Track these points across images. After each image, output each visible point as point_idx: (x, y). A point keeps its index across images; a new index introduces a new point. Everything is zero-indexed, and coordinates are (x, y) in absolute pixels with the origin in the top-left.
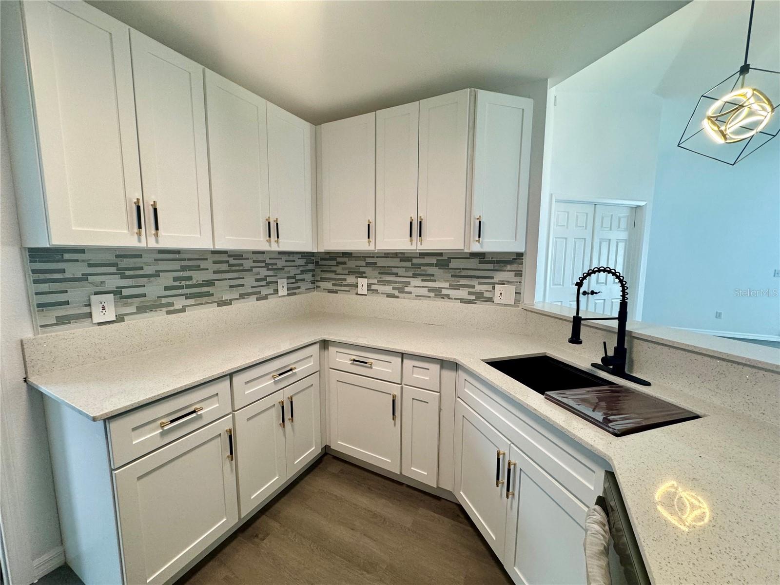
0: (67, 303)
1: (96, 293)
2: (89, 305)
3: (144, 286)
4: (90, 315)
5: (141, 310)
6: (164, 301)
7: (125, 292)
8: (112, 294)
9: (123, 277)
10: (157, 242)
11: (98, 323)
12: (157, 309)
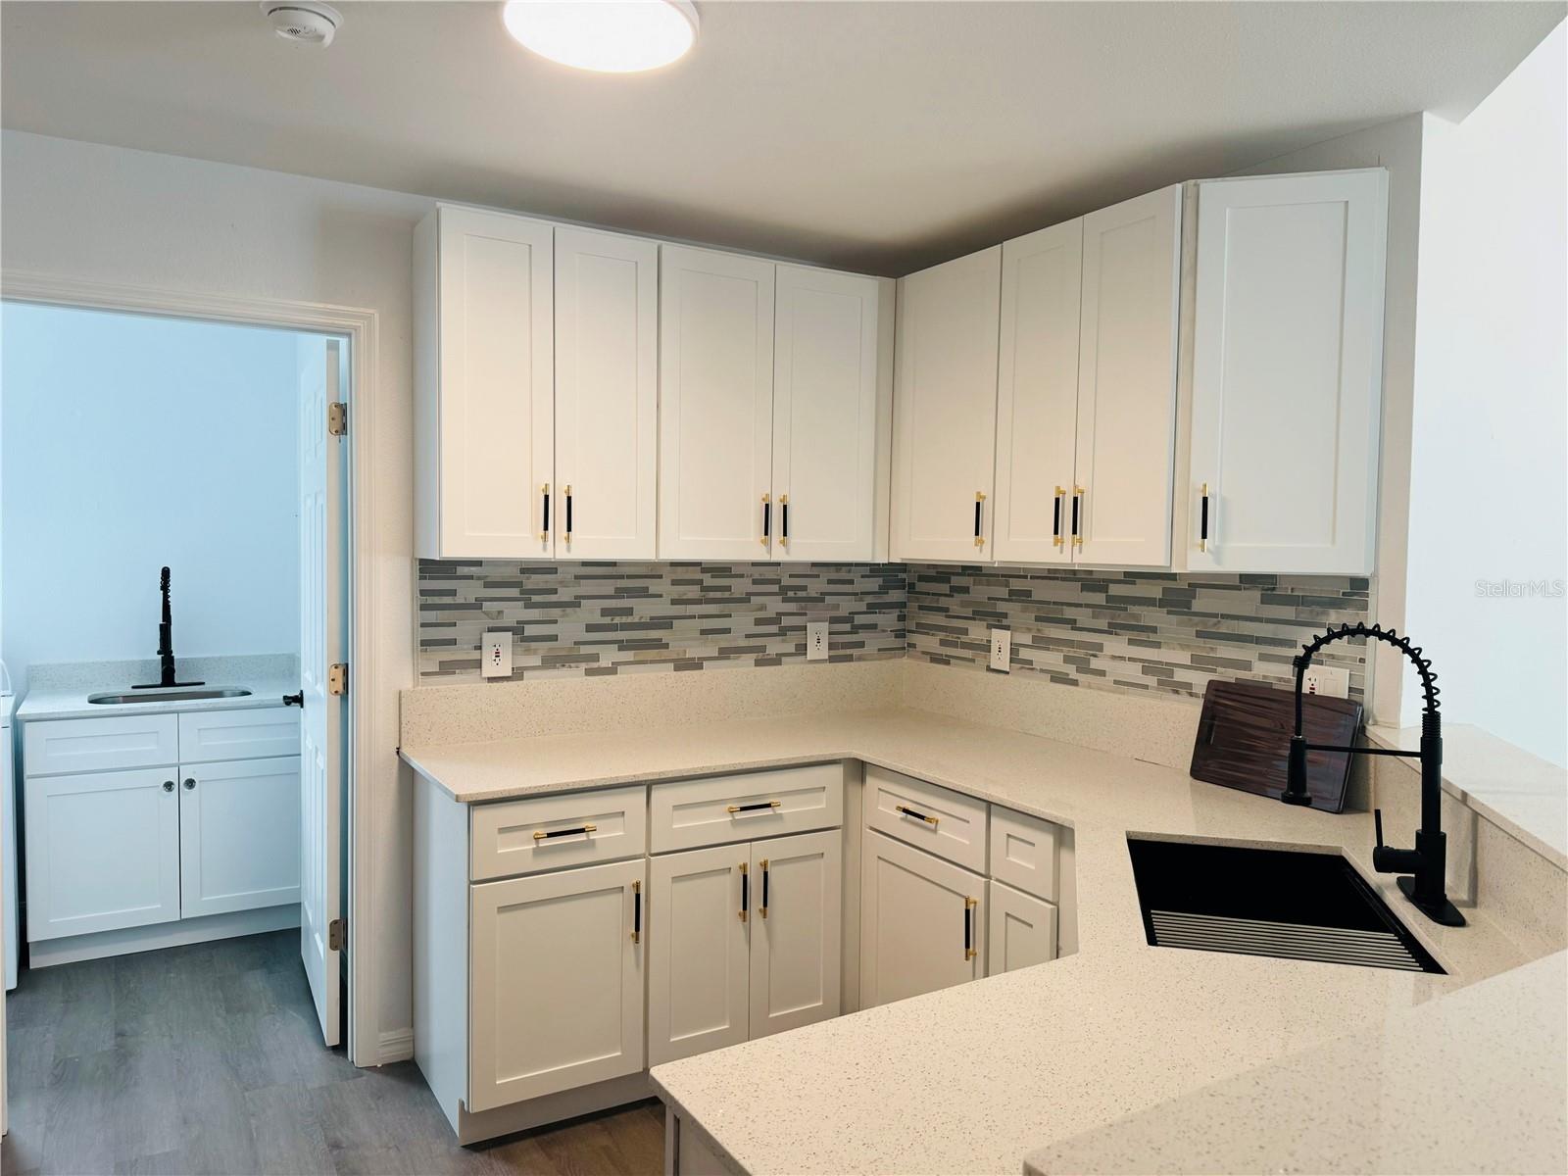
0: (453, 642)
1: (491, 630)
2: (480, 648)
3: (555, 622)
4: (478, 664)
5: (550, 662)
6: (585, 650)
7: (530, 630)
8: (511, 633)
9: (529, 605)
10: (569, 549)
11: (489, 678)
12: (572, 665)
